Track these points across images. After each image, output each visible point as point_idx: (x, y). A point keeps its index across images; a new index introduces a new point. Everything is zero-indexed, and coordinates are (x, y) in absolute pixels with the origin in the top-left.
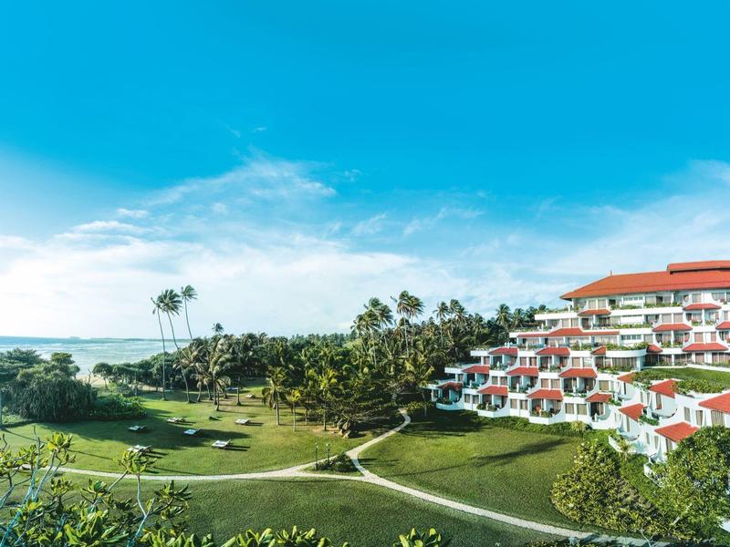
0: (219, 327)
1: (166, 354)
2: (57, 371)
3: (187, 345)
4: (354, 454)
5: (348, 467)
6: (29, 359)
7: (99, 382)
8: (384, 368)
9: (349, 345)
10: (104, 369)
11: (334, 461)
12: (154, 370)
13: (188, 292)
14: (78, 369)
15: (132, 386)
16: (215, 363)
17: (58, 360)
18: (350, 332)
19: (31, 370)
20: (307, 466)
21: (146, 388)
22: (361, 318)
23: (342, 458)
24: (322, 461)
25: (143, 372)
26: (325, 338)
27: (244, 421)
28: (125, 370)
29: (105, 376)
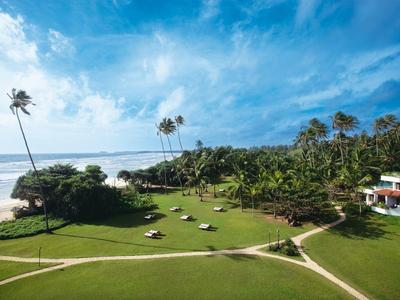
0: (200, 143)
1: (166, 161)
2: (91, 180)
3: (180, 155)
4: (297, 241)
5: (293, 252)
6: (68, 172)
7: (121, 184)
8: (322, 172)
9: (292, 154)
10: (124, 175)
11: (283, 245)
12: (159, 174)
13: (180, 120)
14: (106, 176)
15: (145, 186)
16: (198, 168)
17: (90, 171)
18: (292, 144)
19: (69, 181)
20: (263, 246)
21: (153, 186)
22: (303, 134)
23: (289, 243)
24: (274, 243)
25: (152, 175)
26: (273, 148)
27: (219, 209)
28: (139, 175)
29: (126, 180)
